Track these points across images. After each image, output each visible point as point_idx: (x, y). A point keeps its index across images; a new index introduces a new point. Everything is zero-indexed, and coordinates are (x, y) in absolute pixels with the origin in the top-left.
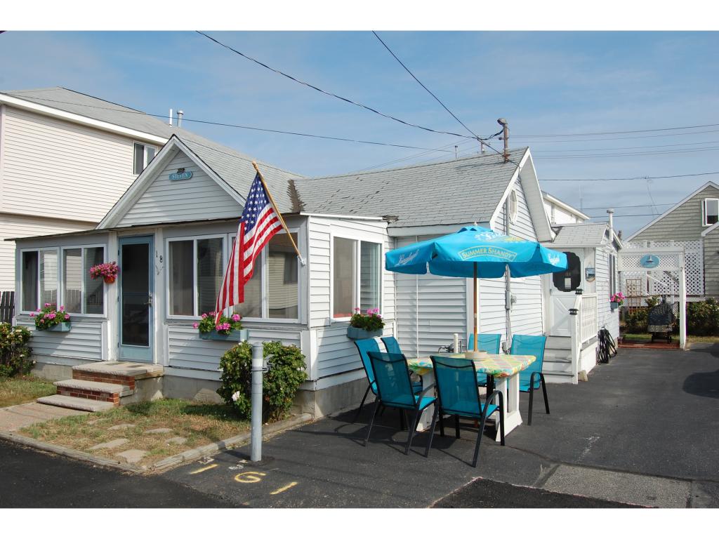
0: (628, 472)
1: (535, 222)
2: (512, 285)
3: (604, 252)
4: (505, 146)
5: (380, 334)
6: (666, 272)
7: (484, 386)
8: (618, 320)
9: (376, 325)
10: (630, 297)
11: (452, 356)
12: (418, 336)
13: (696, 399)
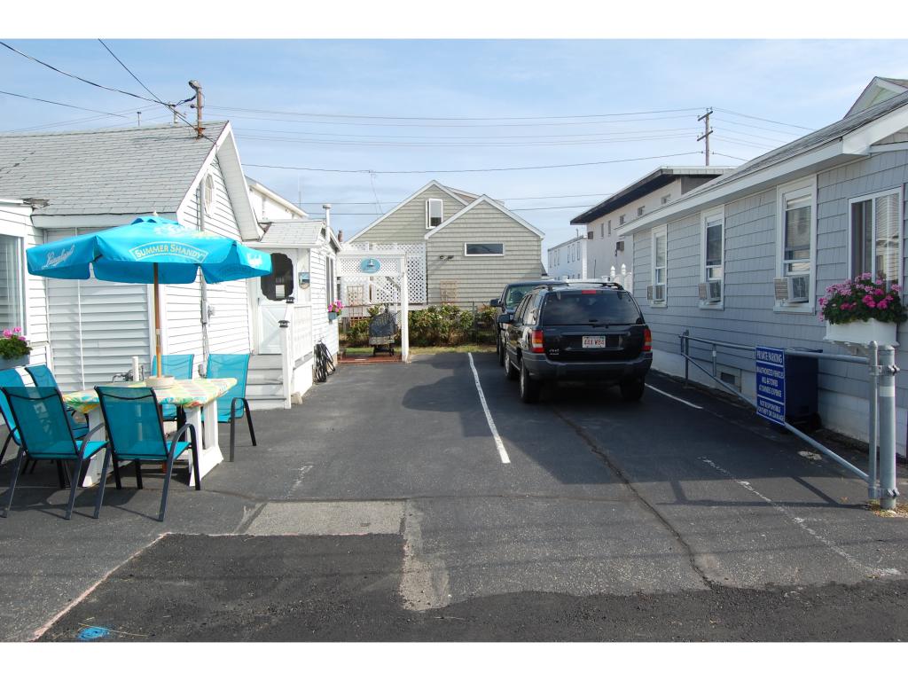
0: (342, 500)
1: (238, 215)
2: (208, 294)
3: (319, 254)
4: (199, 116)
5: (25, 363)
6: (388, 278)
7: (174, 420)
8: (337, 333)
9: (17, 350)
10: (352, 306)
11: (130, 385)
12: (83, 363)
13: (415, 414)
